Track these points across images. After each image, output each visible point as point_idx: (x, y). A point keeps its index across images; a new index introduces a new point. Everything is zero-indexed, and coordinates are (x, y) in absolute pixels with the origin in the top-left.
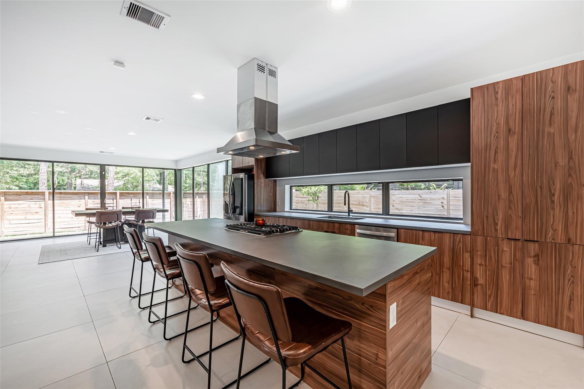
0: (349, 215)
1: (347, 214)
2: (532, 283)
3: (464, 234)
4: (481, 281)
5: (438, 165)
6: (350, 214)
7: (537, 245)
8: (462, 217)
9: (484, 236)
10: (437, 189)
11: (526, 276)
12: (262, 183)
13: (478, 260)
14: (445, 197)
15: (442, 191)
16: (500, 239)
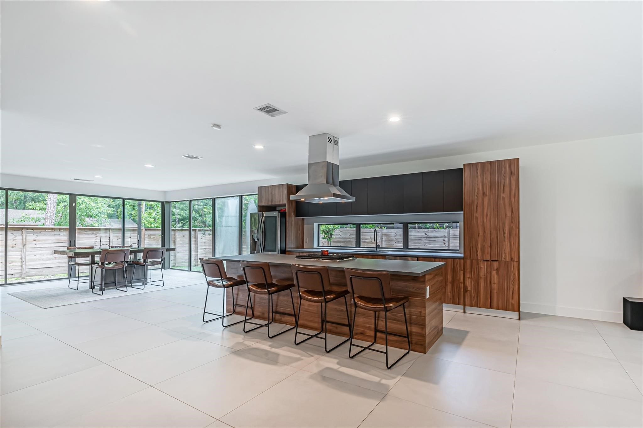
0: (376, 250)
2: (495, 285)
3: (460, 258)
4: (469, 289)
5: (444, 212)
6: (378, 249)
7: (497, 263)
8: (459, 249)
9: (471, 259)
10: (440, 228)
11: (492, 282)
12: (293, 221)
13: (468, 275)
14: (447, 235)
15: (443, 230)
16: (479, 261)
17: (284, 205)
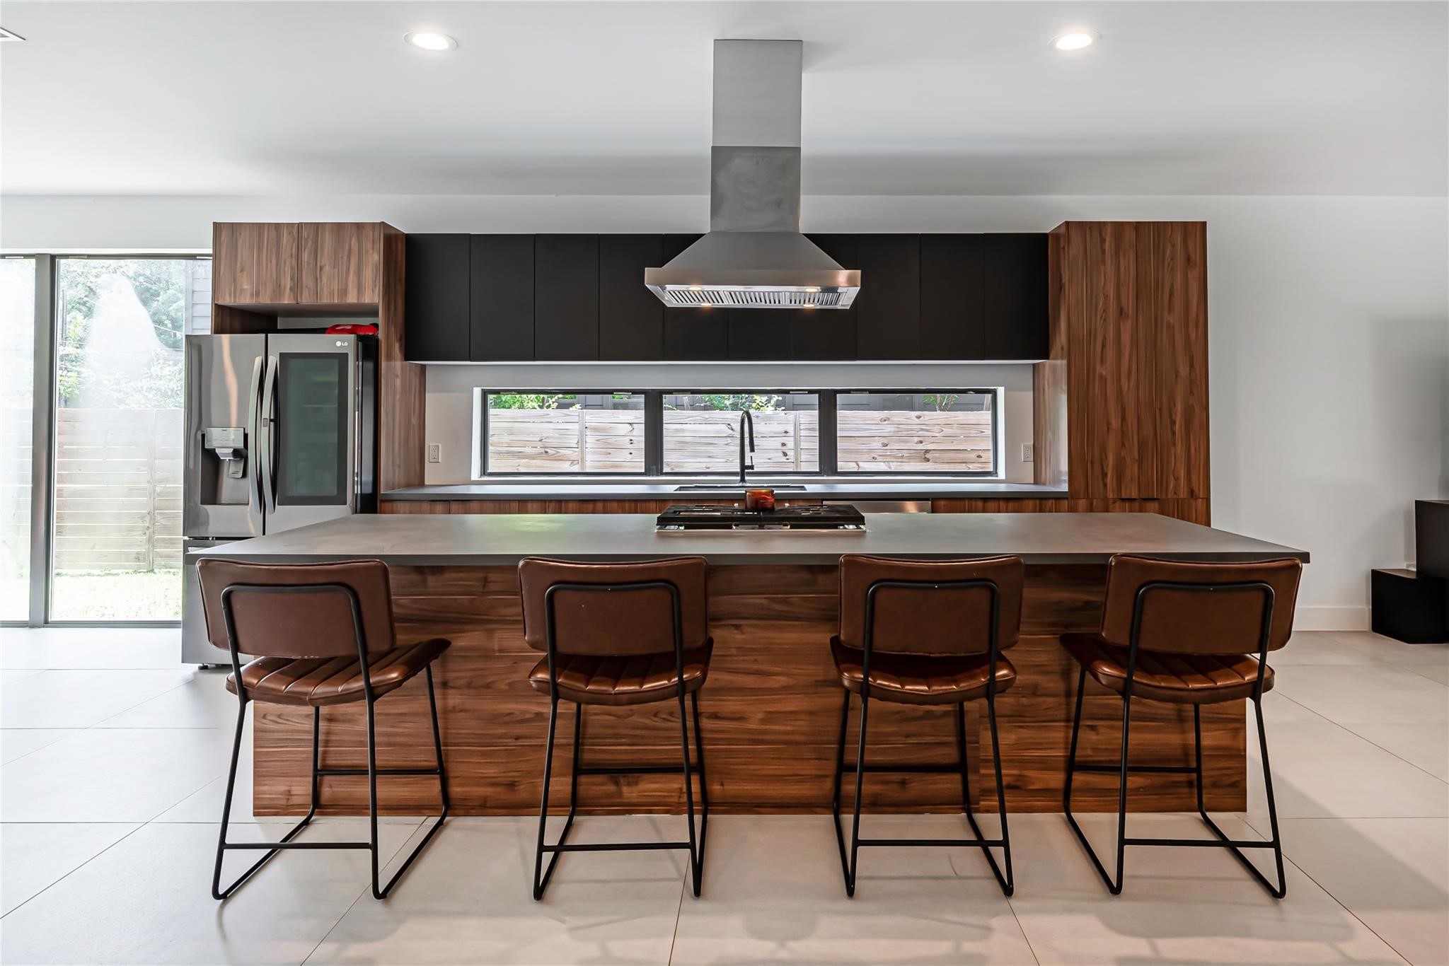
0: (743, 480)
1: (739, 478)
3: (1057, 498)
6: (746, 478)
9: (1088, 498)
12: (397, 376)
16: (1111, 502)
17: (371, 311)
